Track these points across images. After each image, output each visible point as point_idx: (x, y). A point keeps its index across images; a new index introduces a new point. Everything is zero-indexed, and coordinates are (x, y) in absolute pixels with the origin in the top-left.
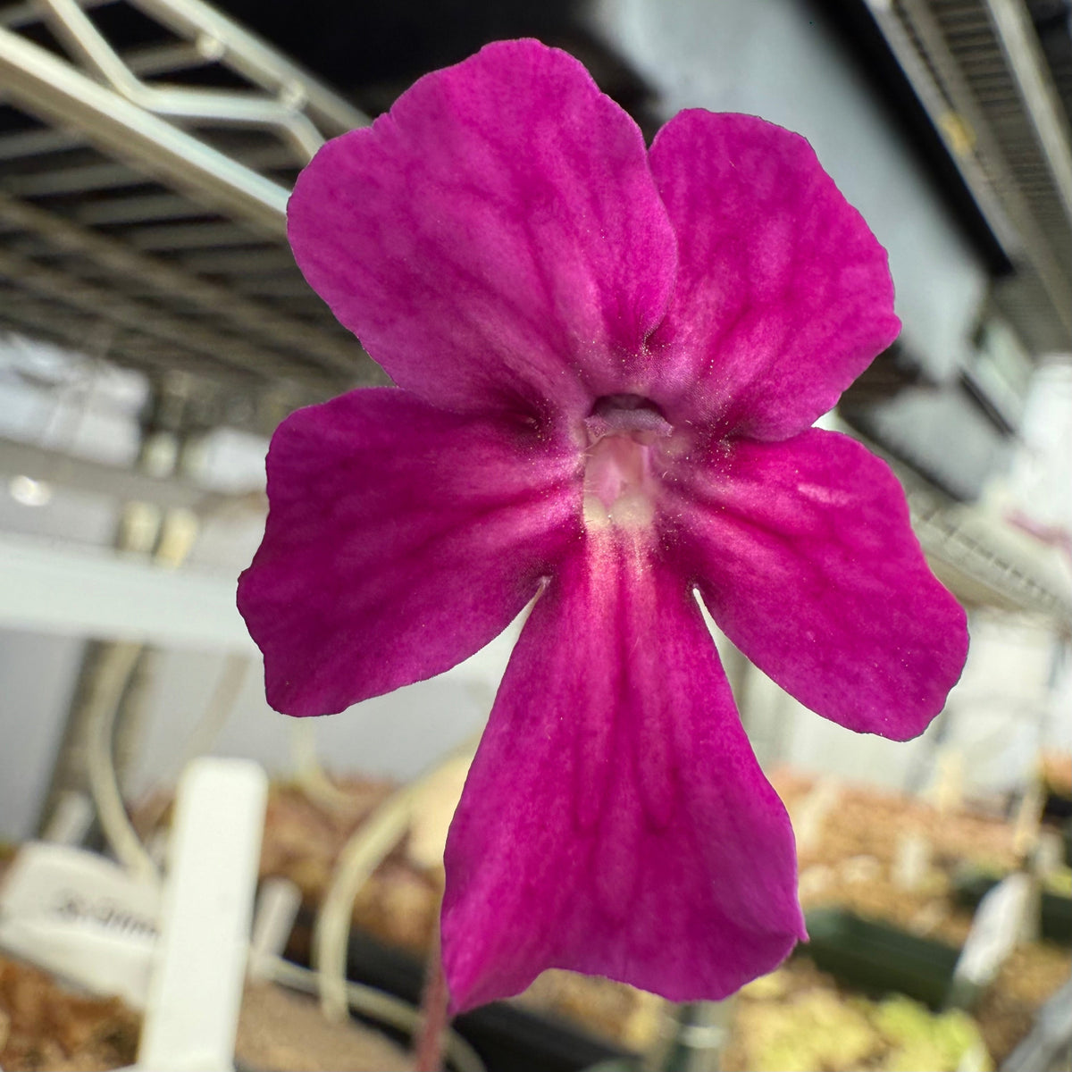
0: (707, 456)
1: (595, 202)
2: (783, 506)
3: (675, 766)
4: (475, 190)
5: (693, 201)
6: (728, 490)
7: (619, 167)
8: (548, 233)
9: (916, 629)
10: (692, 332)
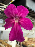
0: (20, 19)
1: (14, 9)
2: (23, 21)
3: (19, 31)
4: (10, 10)
5: (19, 9)
6: (21, 20)
7: (15, 8)
8: (12, 11)
9: (30, 26)
10: (18, 14)
